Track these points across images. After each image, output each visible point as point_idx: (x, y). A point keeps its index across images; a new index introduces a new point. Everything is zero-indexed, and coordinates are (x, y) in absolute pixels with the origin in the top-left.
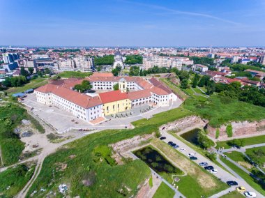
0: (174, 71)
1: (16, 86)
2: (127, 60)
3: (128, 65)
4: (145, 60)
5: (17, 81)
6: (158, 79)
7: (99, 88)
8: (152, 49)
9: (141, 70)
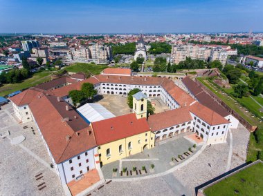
0: (215, 66)
1: (12, 82)
2: (152, 48)
3: (152, 55)
4: (174, 49)
5: (13, 75)
6: (193, 78)
7: (108, 92)
8: (179, 35)
9: (169, 64)
